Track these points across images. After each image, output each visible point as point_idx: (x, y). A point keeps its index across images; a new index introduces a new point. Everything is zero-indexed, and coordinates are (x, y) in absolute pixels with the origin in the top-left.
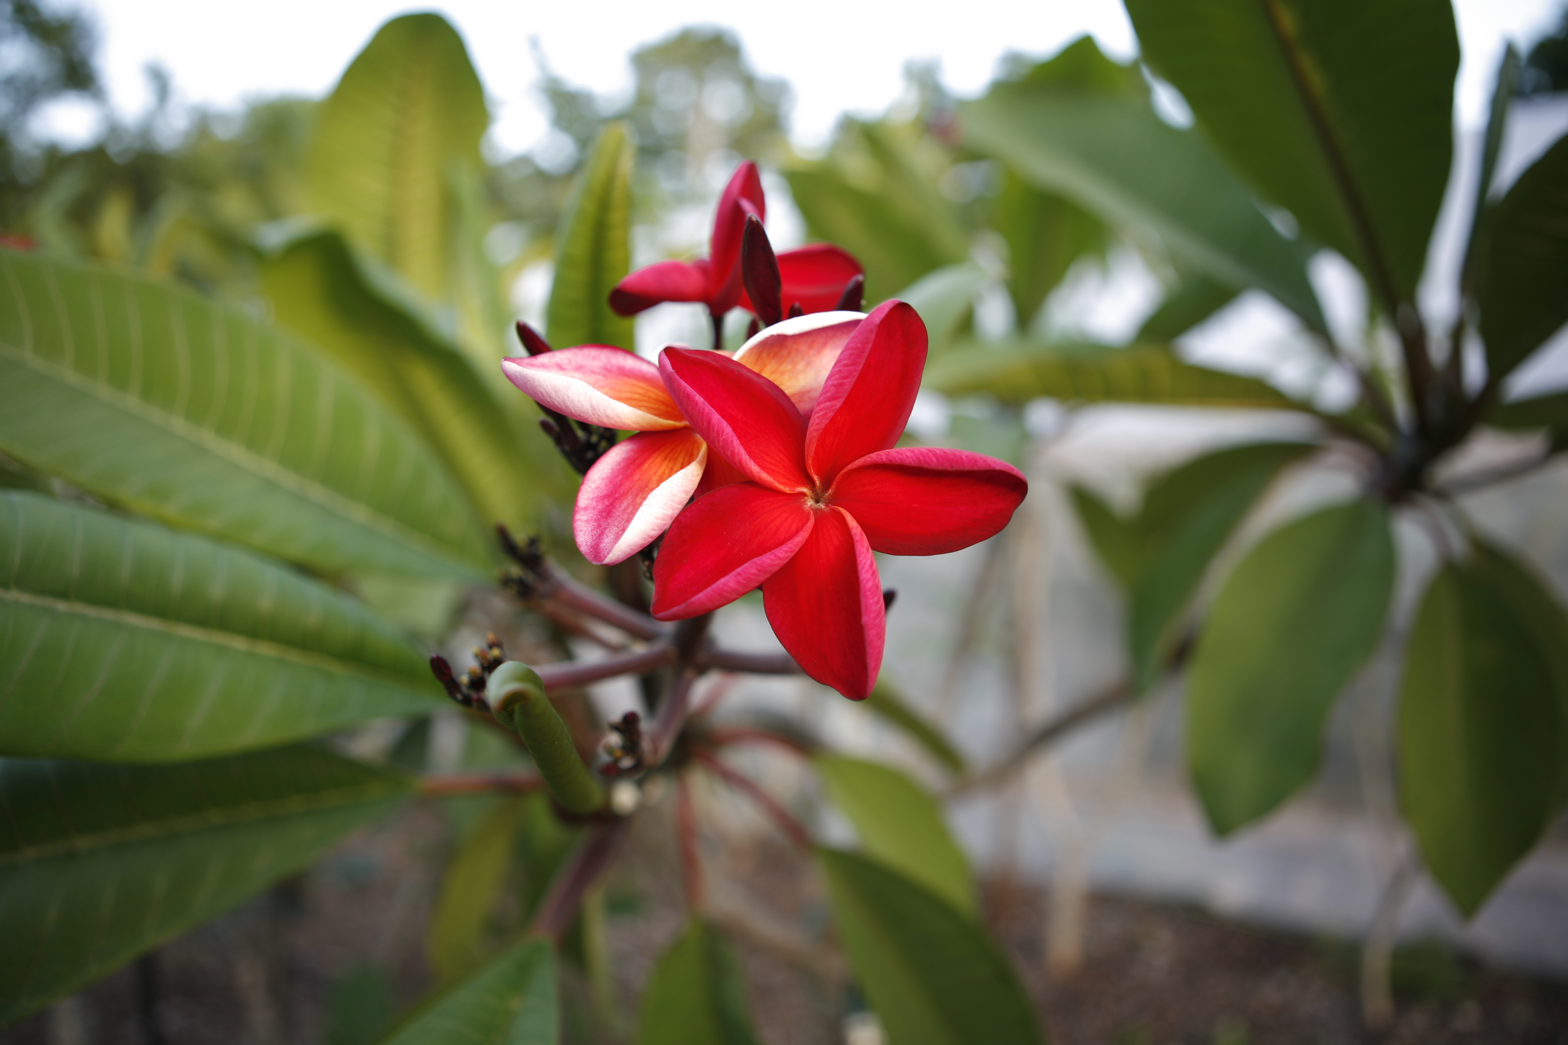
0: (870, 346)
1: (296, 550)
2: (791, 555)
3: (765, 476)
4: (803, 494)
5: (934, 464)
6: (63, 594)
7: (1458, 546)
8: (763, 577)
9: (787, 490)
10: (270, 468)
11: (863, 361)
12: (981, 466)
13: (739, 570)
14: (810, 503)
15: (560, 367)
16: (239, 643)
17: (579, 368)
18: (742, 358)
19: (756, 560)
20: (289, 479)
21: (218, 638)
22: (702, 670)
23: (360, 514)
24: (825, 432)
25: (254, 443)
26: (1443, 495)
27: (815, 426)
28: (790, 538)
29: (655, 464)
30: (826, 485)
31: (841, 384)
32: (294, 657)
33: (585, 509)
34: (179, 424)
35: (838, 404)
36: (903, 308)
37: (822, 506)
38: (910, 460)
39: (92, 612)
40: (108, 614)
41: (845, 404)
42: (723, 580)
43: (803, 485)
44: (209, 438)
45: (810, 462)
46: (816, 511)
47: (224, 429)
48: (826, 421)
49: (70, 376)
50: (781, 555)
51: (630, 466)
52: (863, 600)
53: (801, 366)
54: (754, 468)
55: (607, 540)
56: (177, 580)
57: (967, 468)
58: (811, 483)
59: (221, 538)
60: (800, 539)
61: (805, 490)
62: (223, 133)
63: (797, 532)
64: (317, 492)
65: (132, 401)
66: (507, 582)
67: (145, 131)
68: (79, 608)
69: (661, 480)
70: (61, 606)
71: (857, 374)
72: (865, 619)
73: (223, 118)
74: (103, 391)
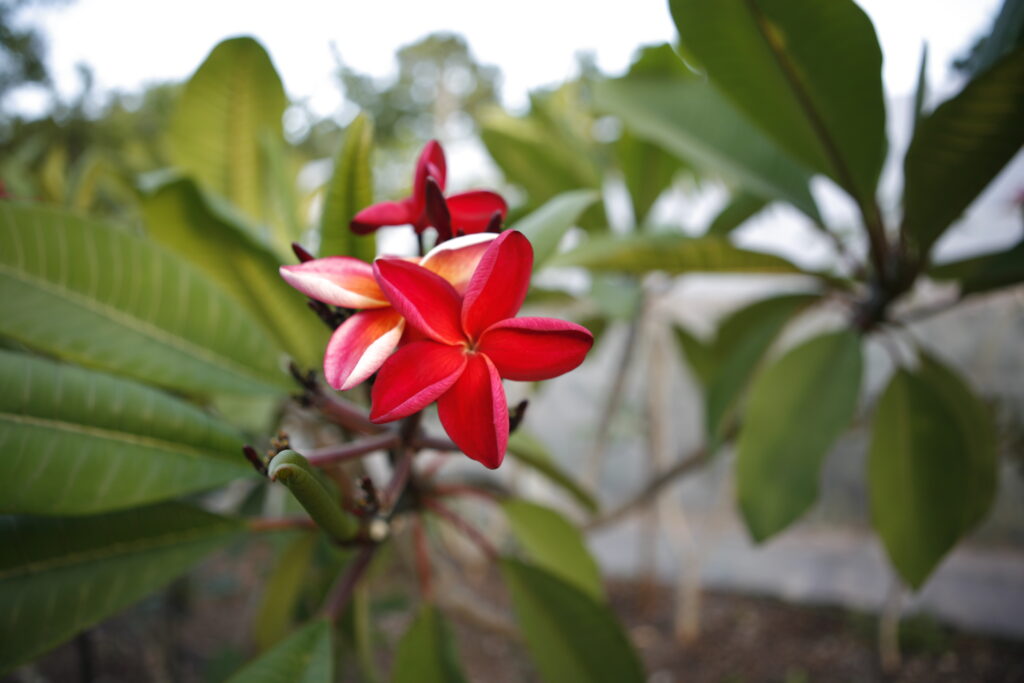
0: (496, 258)
1: (167, 379)
2: (452, 383)
3: (438, 336)
4: (461, 346)
5: (536, 327)
6: (19, 411)
7: (909, 357)
8: (436, 396)
9: (451, 343)
10: (150, 329)
11: (492, 267)
12: (564, 328)
13: (420, 393)
14: (466, 351)
15: (317, 270)
16: (131, 440)
17: (329, 271)
18: (427, 263)
19: (430, 387)
20: (161, 335)
21: (118, 437)
22: (417, 449)
23: (207, 356)
24: (473, 309)
25: (139, 313)
26: (899, 324)
27: (466, 305)
28: (451, 373)
29: (373, 328)
30: (475, 340)
31: (480, 281)
32: (166, 447)
33: (332, 356)
34: (91, 303)
35: (479, 292)
36: (517, 234)
37: (473, 352)
38: (522, 325)
39: (37, 422)
40: (48, 424)
41: (482, 293)
42: (410, 399)
43: (460, 339)
44: (111, 311)
45: (464, 327)
46: (469, 356)
47: (120, 305)
48: (472, 302)
49: (21, 274)
50: (446, 383)
51: (359, 330)
52: (494, 409)
53: (462, 267)
54: (430, 331)
55: (344, 375)
56: (91, 401)
57: (556, 329)
58: (466, 339)
59: (119, 374)
60: (458, 373)
61: (462, 343)
62: (131, 107)
63: (457, 368)
64: (180, 343)
65: (61, 289)
66: (295, 398)
67: (78, 108)
68: (29, 420)
69: (377, 337)
70: (18, 419)
71: (489, 274)
72: (495, 421)
73: (130, 97)
74: (43, 283)
